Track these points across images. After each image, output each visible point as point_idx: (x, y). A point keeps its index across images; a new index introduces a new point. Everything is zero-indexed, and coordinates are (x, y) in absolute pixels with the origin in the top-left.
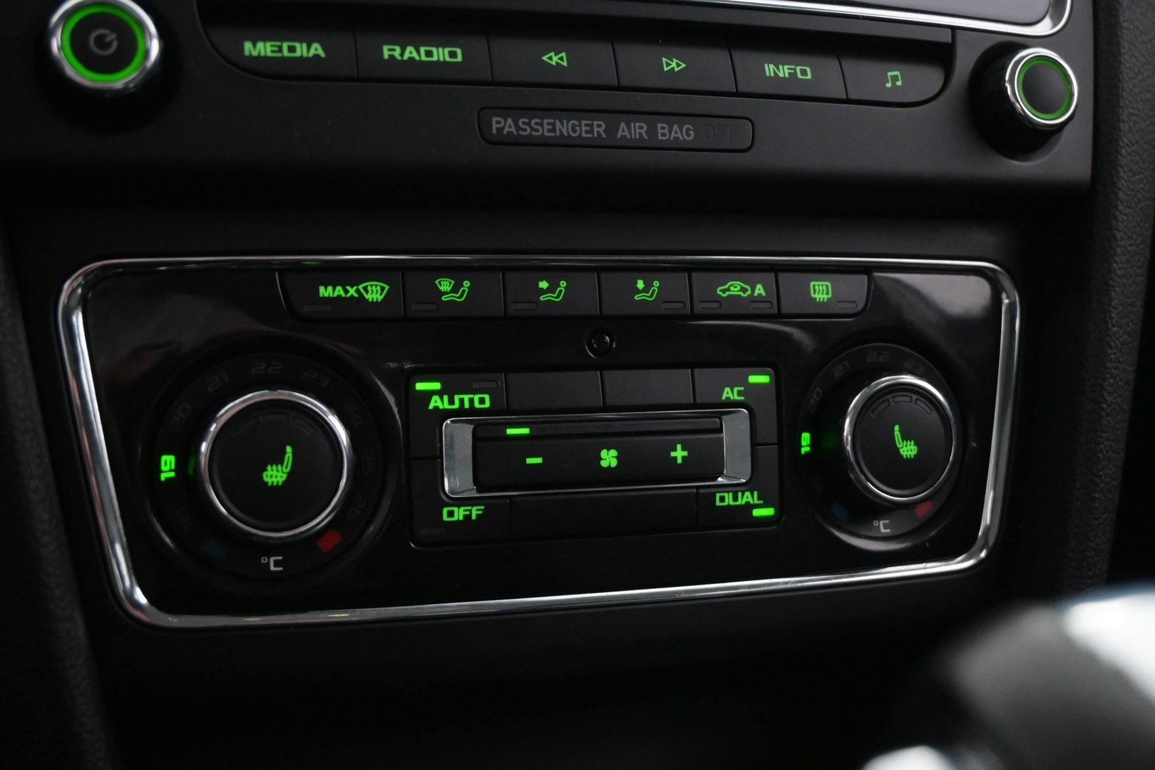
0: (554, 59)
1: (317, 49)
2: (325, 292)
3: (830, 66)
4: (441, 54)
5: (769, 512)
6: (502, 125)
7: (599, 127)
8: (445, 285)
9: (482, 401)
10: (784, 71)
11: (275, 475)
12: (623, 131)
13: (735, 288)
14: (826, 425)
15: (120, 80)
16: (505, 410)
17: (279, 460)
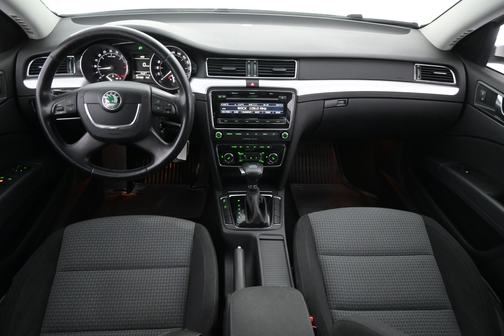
0: (248, 134)
1: (232, 134)
2: (232, 147)
3: (269, 133)
4: (240, 134)
5: (263, 162)
6: (244, 139)
7: (250, 139)
8: (240, 146)
9: (243, 154)
10: (265, 134)
11: (228, 159)
12: (252, 139)
13: (262, 147)
14: (268, 156)
15: (220, 137)
16: (244, 154)
17: (229, 157)
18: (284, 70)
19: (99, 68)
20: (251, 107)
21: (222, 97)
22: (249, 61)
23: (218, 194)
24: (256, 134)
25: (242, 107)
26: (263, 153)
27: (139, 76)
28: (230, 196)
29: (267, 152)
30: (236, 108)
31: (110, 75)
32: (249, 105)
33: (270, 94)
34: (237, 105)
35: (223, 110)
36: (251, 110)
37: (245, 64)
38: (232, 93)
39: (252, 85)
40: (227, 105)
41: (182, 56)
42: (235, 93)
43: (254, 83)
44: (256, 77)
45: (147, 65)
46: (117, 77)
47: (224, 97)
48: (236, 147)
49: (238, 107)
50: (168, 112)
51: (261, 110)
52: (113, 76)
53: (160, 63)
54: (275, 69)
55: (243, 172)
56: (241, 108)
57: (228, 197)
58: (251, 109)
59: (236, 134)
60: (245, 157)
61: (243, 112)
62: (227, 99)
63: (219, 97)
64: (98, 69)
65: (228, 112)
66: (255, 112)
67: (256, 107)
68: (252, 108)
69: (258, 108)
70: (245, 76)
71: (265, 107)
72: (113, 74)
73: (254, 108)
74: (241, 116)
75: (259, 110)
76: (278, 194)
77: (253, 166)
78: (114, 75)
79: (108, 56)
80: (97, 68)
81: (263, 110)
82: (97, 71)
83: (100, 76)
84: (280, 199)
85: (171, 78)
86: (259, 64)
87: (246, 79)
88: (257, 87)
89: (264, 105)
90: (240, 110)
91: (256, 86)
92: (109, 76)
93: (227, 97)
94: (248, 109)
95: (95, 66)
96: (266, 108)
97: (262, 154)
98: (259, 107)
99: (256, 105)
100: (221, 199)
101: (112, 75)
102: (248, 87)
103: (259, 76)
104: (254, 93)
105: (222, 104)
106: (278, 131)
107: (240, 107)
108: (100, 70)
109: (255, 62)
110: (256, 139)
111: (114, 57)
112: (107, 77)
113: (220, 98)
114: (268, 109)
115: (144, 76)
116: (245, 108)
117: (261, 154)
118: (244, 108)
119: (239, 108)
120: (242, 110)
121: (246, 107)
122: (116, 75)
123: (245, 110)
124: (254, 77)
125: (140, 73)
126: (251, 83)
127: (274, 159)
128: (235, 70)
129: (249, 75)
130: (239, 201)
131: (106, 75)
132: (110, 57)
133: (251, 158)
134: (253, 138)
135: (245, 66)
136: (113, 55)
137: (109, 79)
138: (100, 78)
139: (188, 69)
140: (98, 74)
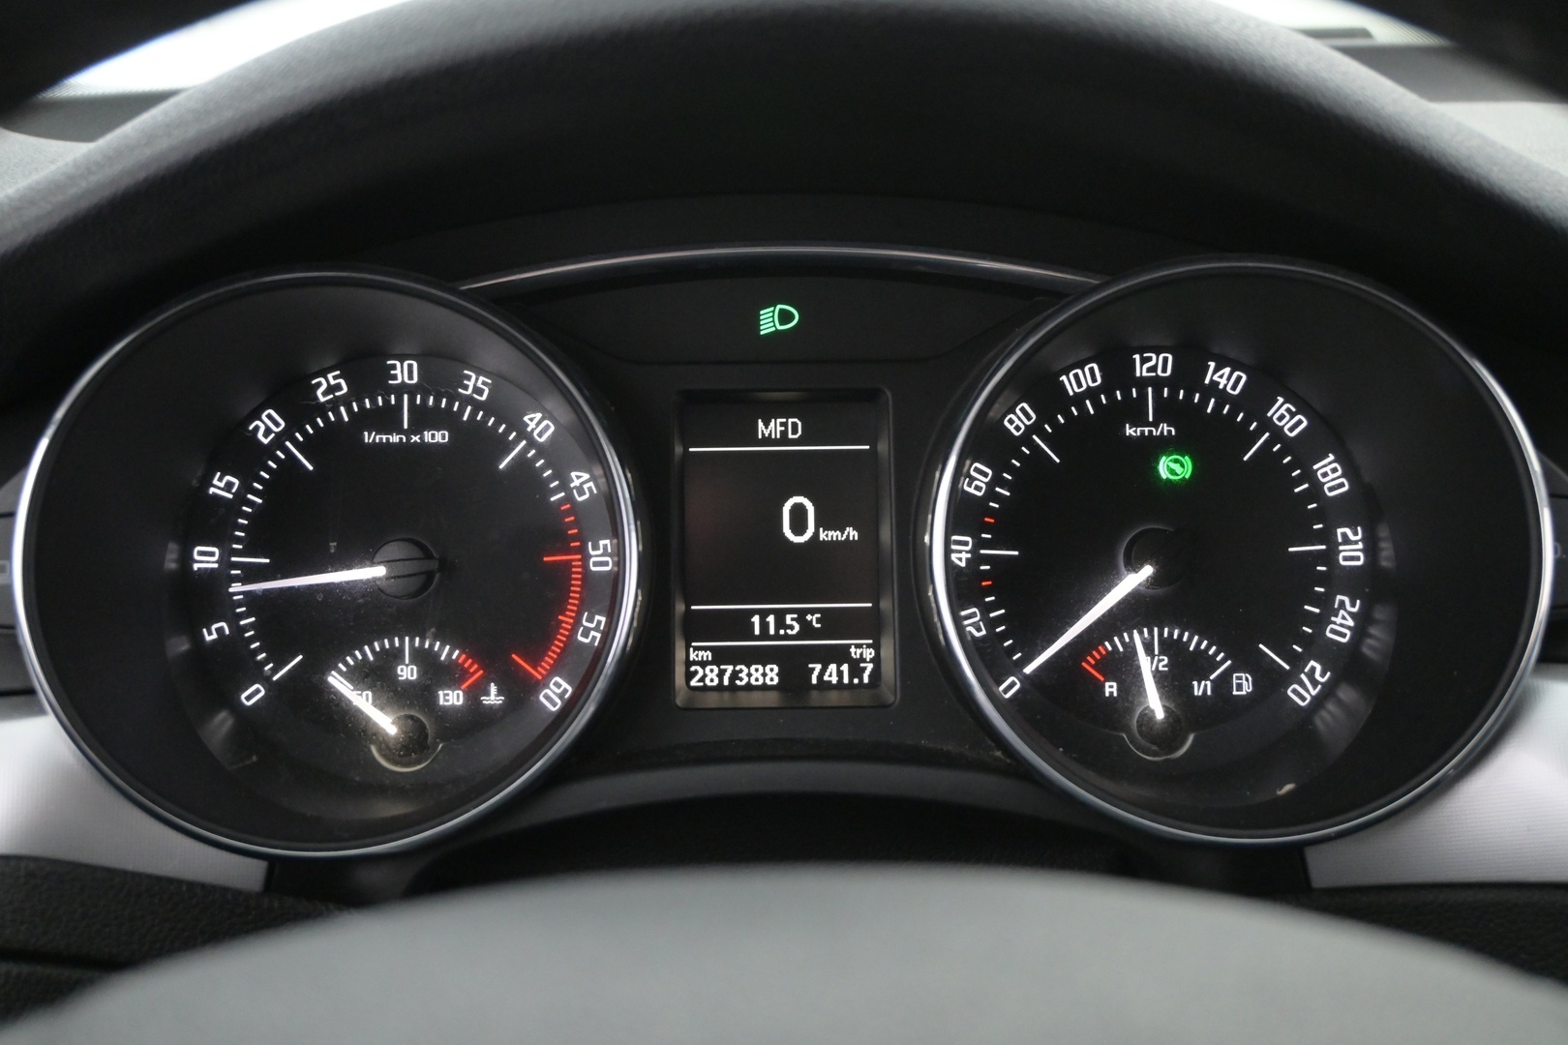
19: (252, 574)
27: (720, 657)
31: (369, 651)
41: (1255, 401)
45: (827, 519)
46: (448, 675)
52: (407, 672)
53: (991, 494)
64: (238, 589)
72: (408, 643)
78: (423, 658)
79: (369, 438)
80: (216, 581)
82: (223, 608)
83: (256, 674)
85: (1123, 667)
92: (362, 676)
95: (206, 558)
101: (394, 656)
108: (257, 603)
111: (439, 437)
112: (337, 681)
115: (793, 663)
122: (446, 652)
125: (739, 626)
131: (324, 652)
132: (395, 439)
136: (423, 419)
137: (362, 701)
138: (252, 695)
139: (1328, 558)
140: (232, 644)
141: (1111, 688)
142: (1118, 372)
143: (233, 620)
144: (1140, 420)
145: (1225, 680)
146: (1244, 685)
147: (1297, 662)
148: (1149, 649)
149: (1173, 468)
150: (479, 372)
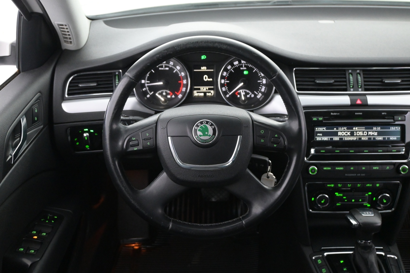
0: (352, 168)
1: (330, 168)
2: (328, 185)
3: (381, 166)
4: (341, 168)
5: (369, 205)
6: (346, 175)
7: (355, 175)
8: (339, 185)
9: (341, 195)
10: (375, 168)
11: (323, 202)
12: (358, 175)
13: (368, 185)
14: (377, 197)
15: (315, 173)
16: (344, 196)
17: (323, 200)
18: (399, 81)
19: (148, 83)
20: (356, 132)
21: (318, 119)
22: (350, 71)
23: (307, 251)
24: (364, 168)
25: (344, 132)
26: (370, 193)
27: (197, 92)
28: (326, 254)
29: (376, 191)
30: (336, 134)
31: (160, 92)
32: (354, 128)
33: (383, 113)
34: (337, 129)
35: (319, 136)
36: (356, 136)
37: (345, 74)
38: (332, 114)
39: (359, 102)
40: (323, 129)
42: (335, 114)
43: (361, 100)
44: (362, 91)
45: (209, 78)
46: (169, 94)
47: (321, 119)
48: (332, 185)
49: (339, 132)
50: (275, 146)
51: (370, 135)
52: (164, 94)
53: (226, 75)
54: (387, 81)
55: (354, 222)
56: (343, 134)
57: (323, 255)
58: (356, 134)
59: (337, 168)
60: (345, 199)
61: (346, 139)
62: (324, 121)
63: (314, 119)
64: (146, 85)
65: (325, 139)
66: (362, 139)
67: (363, 132)
68: (358, 134)
69: (365, 133)
70: (346, 90)
71: (375, 131)
72: (164, 91)
73: (361, 133)
74: (343, 144)
75: (368, 135)
76: (390, 251)
77: (367, 213)
78: (166, 92)
79: (160, 69)
80: (144, 84)
81: (373, 135)
82: (145, 87)
83: (148, 94)
84: (396, 258)
85: (240, 94)
86: (363, 74)
87: (349, 95)
88: (365, 105)
89: (375, 129)
90: (341, 136)
91: (364, 103)
92: (159, 94)
93: (324, 119)
94: (352, 134)
95: (143, 81)
96: (376, 133)
97: (369, 195)
98: (368, 132)
99: (363, 129)
100: (314, 258)
101: (162, 92)
102: (353, 105)
103: (366, 90)
104: (361, 114)
105: (317, 129)
106: (394, 164)
107: (341, 132)
108: (148, 86)
109: (358, 71)
110: (364, 175)
111: (167, 69)
112: (157, 94)
113: (315, 121)
114: (380, 134)
115: (205, 93)
116: (349, 134)
117: (367, 195)
118: (346, 134)
119: (339, 134)
120: (344, 136)
121: (349, 132)
122: (168, 92)
123: (349, 136)
124: (358, 91)
125: (199, 89)
126: (357, 100)
127: (385, 201)
128: (333, 82)
129: (352, 90)
130: (342, 262)
131: (155, 92)
132: (163, 69)
133: (353, 201)
134: (359, 173)
135: (345, 78)
136: (166, 67)
137: (160, 97)
138: (148, 96)
139: (262, 82)
140: (146, 91)
141: (239, 96)
142: (240, 62)
143: (146, 88)
144: (242, 67)
145: (251, 96)
146: (253, 96)
147: (258, 93)
148: (243, 92)
149: (246, 73)
150: (172, 62)
